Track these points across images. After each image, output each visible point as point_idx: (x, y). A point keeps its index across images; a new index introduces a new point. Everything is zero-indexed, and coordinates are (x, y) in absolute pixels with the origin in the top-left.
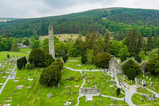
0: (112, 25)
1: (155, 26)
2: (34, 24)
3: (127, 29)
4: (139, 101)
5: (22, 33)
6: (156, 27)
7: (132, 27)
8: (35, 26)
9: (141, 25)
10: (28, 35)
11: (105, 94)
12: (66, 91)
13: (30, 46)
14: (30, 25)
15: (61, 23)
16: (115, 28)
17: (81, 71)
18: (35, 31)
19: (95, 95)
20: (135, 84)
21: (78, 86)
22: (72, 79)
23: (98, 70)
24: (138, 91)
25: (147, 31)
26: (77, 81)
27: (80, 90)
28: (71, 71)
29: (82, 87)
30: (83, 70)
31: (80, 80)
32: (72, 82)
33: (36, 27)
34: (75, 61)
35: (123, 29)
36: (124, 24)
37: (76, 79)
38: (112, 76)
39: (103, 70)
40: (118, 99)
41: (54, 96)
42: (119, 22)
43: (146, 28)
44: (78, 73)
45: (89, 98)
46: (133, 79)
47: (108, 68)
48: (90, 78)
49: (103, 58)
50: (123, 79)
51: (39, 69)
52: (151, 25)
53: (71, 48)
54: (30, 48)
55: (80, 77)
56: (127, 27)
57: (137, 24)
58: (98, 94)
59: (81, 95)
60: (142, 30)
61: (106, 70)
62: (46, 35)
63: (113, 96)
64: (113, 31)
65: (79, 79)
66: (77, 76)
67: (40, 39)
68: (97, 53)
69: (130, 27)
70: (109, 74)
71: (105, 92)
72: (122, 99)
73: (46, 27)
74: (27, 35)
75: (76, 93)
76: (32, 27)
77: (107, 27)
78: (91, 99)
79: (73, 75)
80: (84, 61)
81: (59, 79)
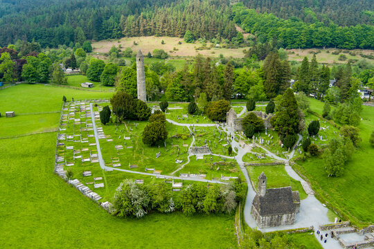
0: (251, 19)
1: (340, 25)
2: (75, 13)
3: (280, 29)
4: (248, 159)
5: (51, 36)
6: (340, 27)
7: (290, 27)
8: (79, 16)
9: (311, 21)
10: (67, 39)
11: (217, 153)
12: (175, 151)
13: (79, 70)
14: (67, 14)
15: (137, 9)
16: (255, 25)
17: (188, 125)
18: (81, 32)
19: (206, 154)
20: (251, 143)
21: (187, 145)
22: (179, 137)
23: (212, 125)
24: (252, 150)
25: (320, 36)
26: (186, 139)
27: (190, 150)
28: (175, 126)
29: (191, 146)
30: (192, 125)
31: (188, 138)
32: (179, 140)
33: (82, 21)
34: (178, 108)
35: (271, 29)
36: (276, 18)
37: (184, 137)
38: (228, 133)
39: (218, 126)
40: (229, 157)
41: (163, 156)
42: (266, 13)
43: (319, 29)
44: (185, 129)
45: (200, 156)
46: (251, 138)
47: (225, 121)
48: (201, 136)
49: (219, 107)
50: (241, 137)
51: (131, 124)
52: (332, 23)
53: (171, 86)
54: (81, 73)
55: (189, 134)
56: (281, 25)
57: (303, 19)
58: (209, 154)
59: (191, 154)
60: (311, 32)
61: (222, 124)
62: (106, 39)
63: (225, 154)
64: (252, 31)
65: (188, 136)
66: (185, 133)
67: (94, 49)
68: (212, 95)
69: (288, 26)
70: (225, 131)
71: (217, 151)
72: (233, 158)
73: (104, 22)
74: (64, 41)
75: (186, 153)
76: (71, 20)
77: (239, 22)
78: (202, 158)
79: (179, 132)
80: (193, 111)
81: (166, 137)
